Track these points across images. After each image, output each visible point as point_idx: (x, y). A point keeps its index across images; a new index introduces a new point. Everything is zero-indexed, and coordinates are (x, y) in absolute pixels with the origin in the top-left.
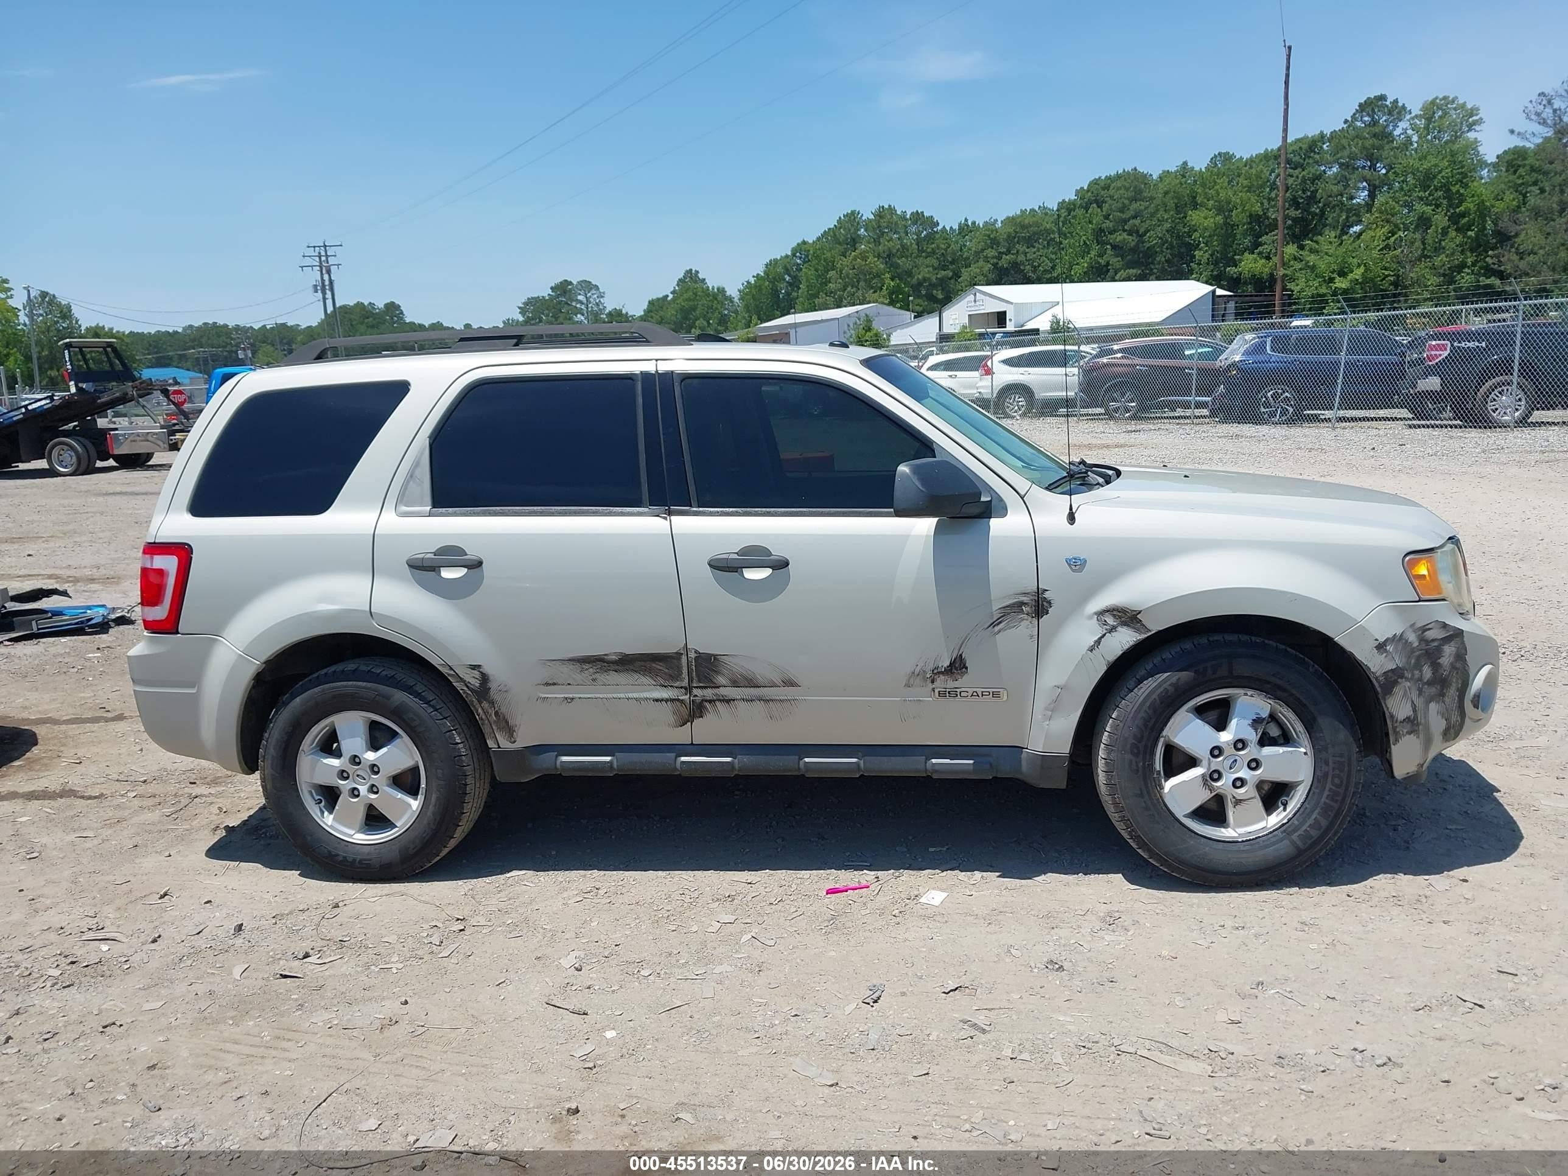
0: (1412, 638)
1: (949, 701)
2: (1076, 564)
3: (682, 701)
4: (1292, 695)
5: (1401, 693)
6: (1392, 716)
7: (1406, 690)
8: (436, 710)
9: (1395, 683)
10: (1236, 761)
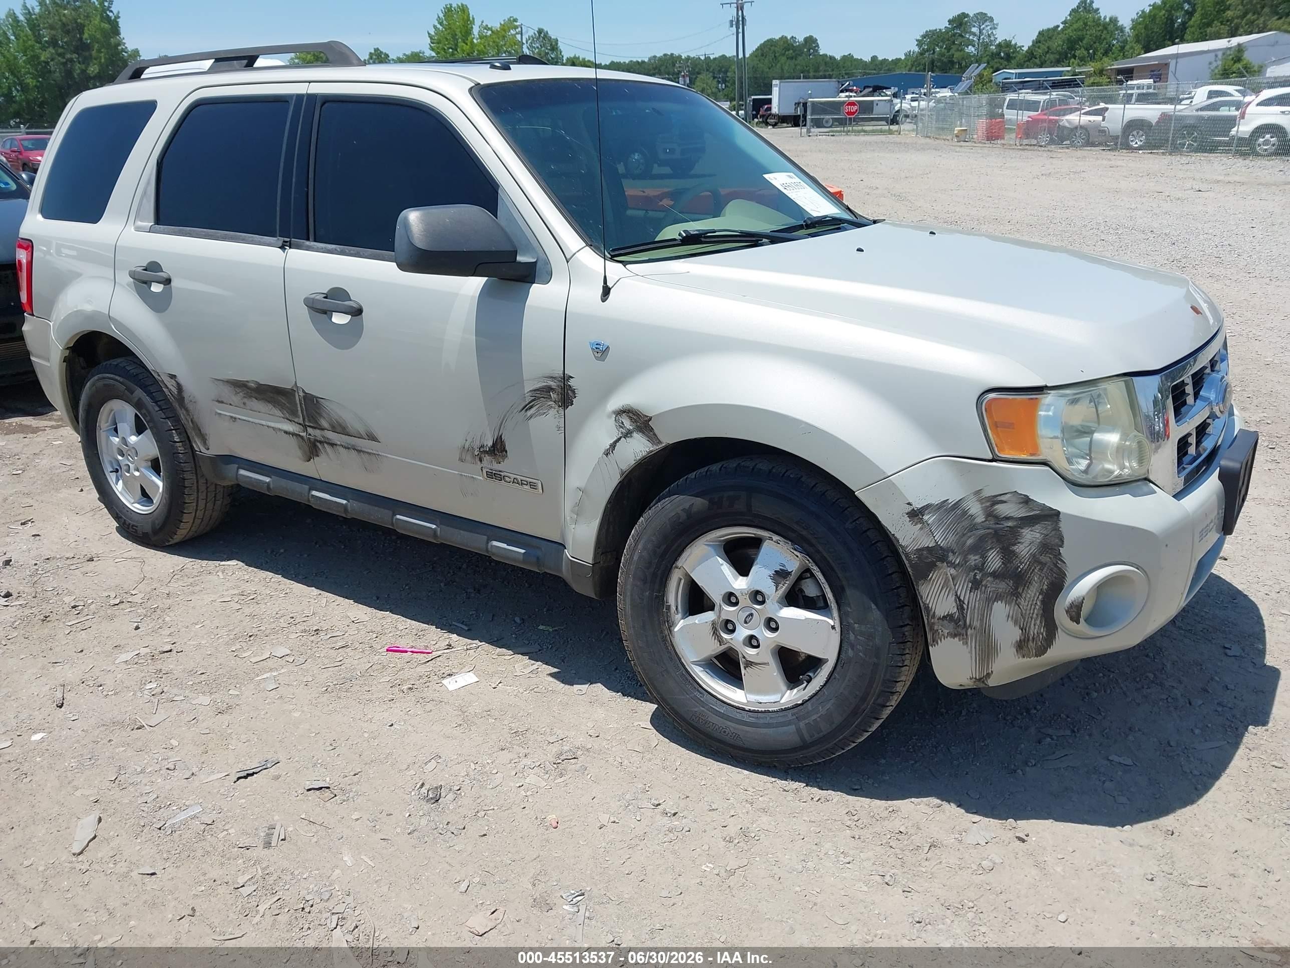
0: (976, 509)
1: (494, 484)
2: (601, 352)
3: (302, 437)
4: (818, 551)
5: (941, 581)
6: (927, 609)
7: (947, 579)
8: (161, 410)
9: (932, 567)
10: (752, 615)
